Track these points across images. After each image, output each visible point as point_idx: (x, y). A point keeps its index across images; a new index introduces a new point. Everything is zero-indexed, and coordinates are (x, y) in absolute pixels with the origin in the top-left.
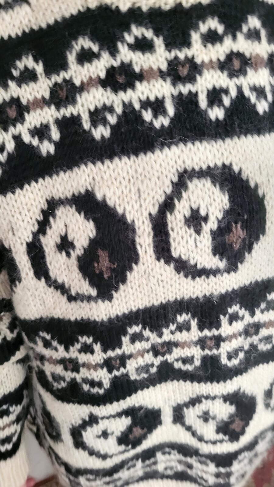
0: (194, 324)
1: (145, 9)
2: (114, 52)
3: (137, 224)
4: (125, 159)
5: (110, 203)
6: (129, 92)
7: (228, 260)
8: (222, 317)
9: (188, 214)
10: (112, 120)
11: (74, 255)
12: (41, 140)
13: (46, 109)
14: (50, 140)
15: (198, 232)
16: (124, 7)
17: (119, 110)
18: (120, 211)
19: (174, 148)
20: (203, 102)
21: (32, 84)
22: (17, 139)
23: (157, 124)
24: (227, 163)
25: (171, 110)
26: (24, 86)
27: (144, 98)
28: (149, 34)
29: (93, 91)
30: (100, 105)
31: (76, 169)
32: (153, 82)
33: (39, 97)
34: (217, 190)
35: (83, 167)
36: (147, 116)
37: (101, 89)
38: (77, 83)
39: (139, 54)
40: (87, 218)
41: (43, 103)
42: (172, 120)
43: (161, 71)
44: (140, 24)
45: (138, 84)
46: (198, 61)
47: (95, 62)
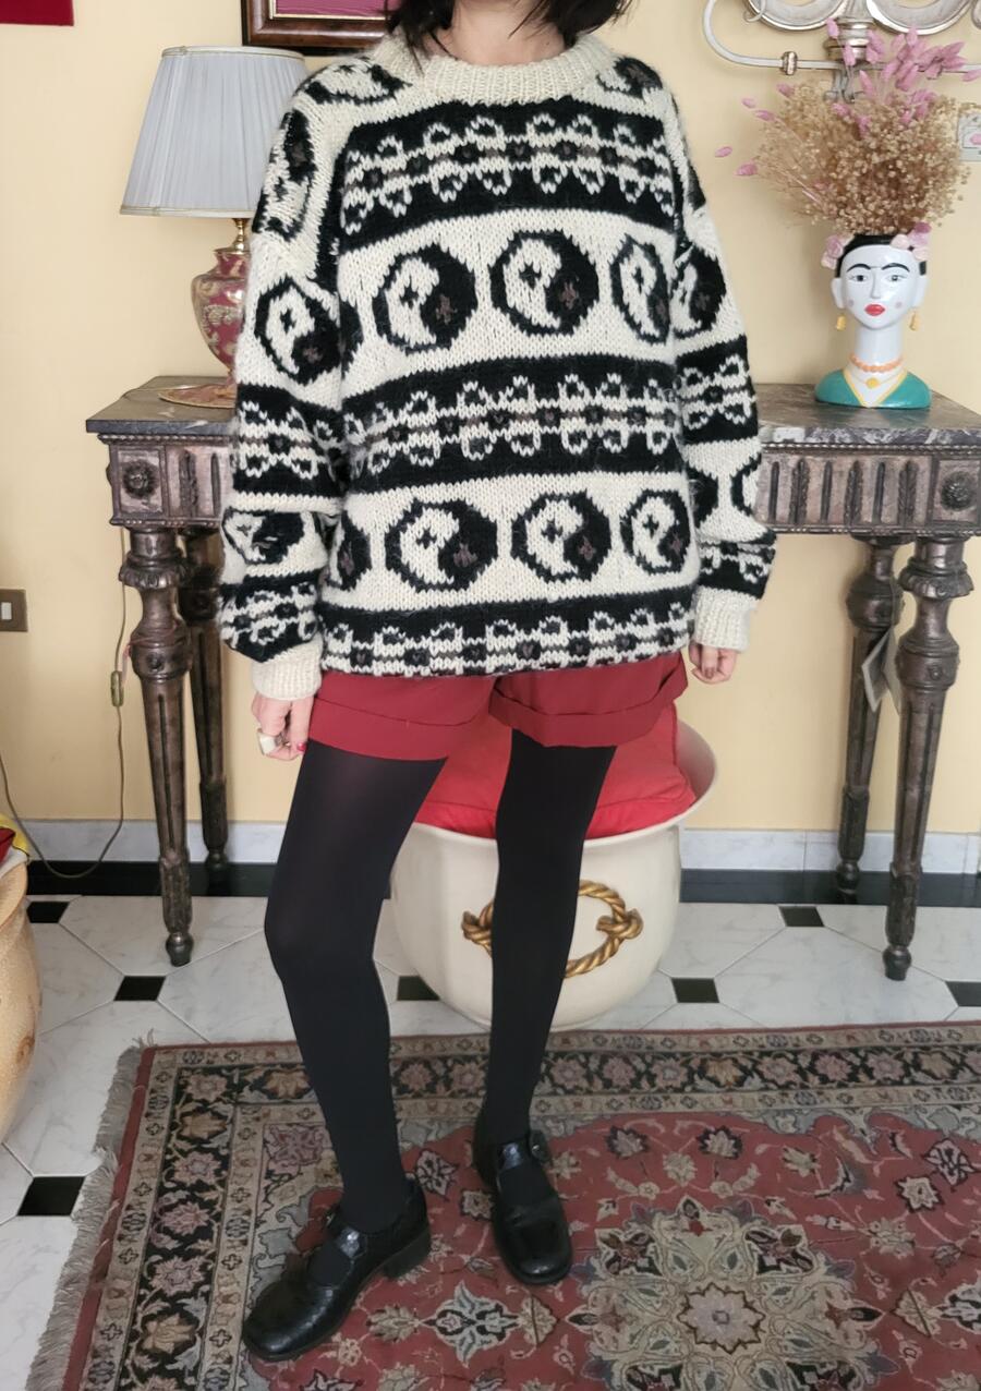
0: (531, 390)
1: (488, 105)
2: (462, 135)
3: (477, 274)
4: (468, 218)
5: (453, 255)
6: (474, 165)
7: (563, 319)
8: (559, 385)
9: (523, 269)
10: (458, 186)
11: (416, 304)
12: (394, 203)
13: (402, 178)
14: (403, 203)
15: (532, 285)
16: (472, 103)
17: (464, 179)
18: (462, 261)
19: (510, 212)
20: (537, 178)
21: (392, 158)
22: (376, 200)
23: (496, 191)
24: (559, 229)
25: (508, 182)
26: (386, 160)
27: (486, 171)
28: (491, 123)
29: (443, 163)
30: (448, 175)
31: (424, 227)
32: (493, 158)
33: (397, 168)
34: (549, 251)
35: (431, 224)
36: (488, 185)
37: (450, 163)
38: (430, 157)
39: (482, 137)
40: (432, 267)
41: (401, 172)
42: (509, 190)
43: (499, 151)
44: (483, 115)
45: (481, 159)
46: (533, 145)
47: (447, 141)
